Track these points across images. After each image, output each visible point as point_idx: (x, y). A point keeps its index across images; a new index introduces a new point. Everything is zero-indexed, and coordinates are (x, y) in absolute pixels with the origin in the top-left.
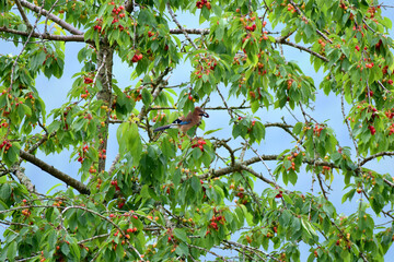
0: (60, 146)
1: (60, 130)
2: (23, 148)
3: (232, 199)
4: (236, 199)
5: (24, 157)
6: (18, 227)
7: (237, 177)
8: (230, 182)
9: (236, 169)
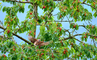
0: (23, 31)
1: (23, 27)
2: (13, 32)
3: (70, 46)
4: (71, 46)
5: (14, 34)
6: (12, 54)
7: (71, 40)
8: (69, 41)
9: (71, 38)
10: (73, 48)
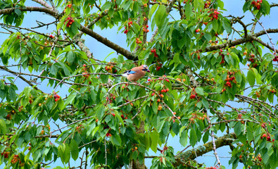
10: (254, 69)
